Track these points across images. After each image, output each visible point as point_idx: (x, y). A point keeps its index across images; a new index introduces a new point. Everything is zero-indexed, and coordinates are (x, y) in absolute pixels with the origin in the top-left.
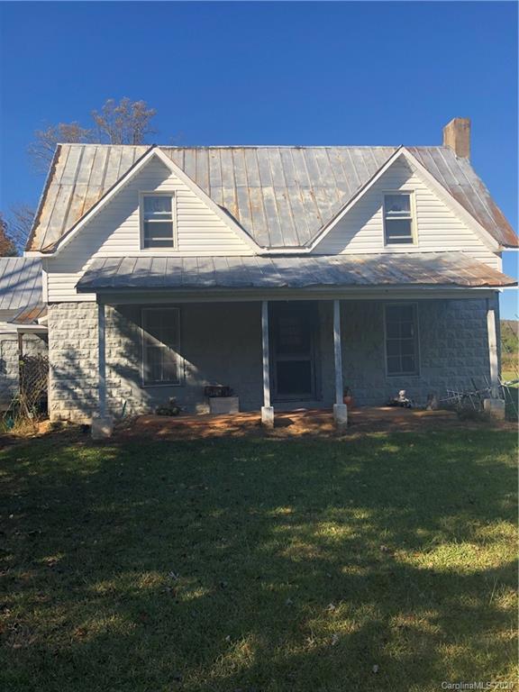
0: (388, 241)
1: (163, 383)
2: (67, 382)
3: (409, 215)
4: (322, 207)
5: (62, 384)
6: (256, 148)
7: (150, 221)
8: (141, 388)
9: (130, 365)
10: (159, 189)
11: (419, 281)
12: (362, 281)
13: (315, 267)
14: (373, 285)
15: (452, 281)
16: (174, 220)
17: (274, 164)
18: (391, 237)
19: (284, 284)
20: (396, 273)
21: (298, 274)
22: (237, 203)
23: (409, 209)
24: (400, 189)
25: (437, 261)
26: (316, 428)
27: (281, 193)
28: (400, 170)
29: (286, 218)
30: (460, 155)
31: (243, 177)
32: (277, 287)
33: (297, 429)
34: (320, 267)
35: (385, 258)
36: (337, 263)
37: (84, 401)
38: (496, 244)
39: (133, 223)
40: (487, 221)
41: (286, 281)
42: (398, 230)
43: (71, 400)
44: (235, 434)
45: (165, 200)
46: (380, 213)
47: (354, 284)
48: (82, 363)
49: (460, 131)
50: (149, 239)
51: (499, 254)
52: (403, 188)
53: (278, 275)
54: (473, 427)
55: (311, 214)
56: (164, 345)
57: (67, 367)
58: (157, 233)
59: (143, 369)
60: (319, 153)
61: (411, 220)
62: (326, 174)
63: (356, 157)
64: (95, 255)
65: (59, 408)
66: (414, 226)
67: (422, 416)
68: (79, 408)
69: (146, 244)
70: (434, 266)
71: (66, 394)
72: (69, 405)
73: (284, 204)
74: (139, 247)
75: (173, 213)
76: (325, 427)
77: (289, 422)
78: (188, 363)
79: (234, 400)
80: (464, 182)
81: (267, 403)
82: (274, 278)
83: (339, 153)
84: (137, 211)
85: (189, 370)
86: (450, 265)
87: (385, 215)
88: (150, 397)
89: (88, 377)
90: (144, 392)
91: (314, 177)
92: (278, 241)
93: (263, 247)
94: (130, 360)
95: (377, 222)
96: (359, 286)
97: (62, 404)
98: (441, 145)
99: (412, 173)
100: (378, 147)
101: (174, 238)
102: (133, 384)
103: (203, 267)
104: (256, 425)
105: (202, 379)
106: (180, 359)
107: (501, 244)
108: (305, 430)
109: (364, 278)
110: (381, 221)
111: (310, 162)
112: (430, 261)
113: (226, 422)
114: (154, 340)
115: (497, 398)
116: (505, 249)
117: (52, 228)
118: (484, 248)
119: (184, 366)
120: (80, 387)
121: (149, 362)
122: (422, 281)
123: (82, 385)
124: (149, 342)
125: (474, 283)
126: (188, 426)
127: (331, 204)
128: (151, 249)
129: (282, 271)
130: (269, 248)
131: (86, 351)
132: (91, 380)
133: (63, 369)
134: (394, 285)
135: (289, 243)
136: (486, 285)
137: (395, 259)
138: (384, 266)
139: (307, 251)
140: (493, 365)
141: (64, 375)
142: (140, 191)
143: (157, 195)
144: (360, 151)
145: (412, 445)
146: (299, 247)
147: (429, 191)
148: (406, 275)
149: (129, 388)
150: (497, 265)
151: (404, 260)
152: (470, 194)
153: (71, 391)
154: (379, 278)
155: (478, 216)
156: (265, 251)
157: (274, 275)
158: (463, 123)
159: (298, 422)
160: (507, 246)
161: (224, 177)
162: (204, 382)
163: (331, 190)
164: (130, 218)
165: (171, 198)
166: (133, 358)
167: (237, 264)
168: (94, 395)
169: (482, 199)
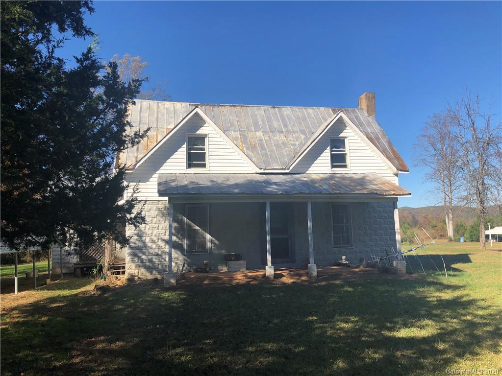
0: (333, 166)
1: (198, 252)
2: (137, 252)
3: (344, 151)
4: (292, 145)
5: (134, 253)
6: (249, 107)
7: (192, 151)
8: (184, 255)
9: (177, 240)
10: (198, 132)
11: (357, 192)
12: (324, 192)
13: (293, 182)
14: (331, 194)
15: (375, 192)
16: (206, 151)
17: (260, 117)
18: (334, 164)
19: (281, 192)
20: (343, 187)
21: (286, 186)
22: (241, 141)
23: (344, 148)
24: (340, 136)
25: (363, 179)
26: (298, 279)
27: (267, 136)
28: (340, 125)
29: (272, 151)
30: (369, 115)
31: (243, 125)
32: (277, 194)
33: (287, 280)
34: (297, 181)
35: (332, 177)
36: (305, 179)
37: (148, 264)
38: (395, 169)
39: (182, 152)
40: (389, 155)
41: (281, 190)
42: (338, 160)
43: (139, 263)
44: (252, 283)
45: (201, 139)
46: (328, 150)
47: (321, 193)
48: (147, 240)
49: (369, 100)
50: (191, 162)
51: (396, 175)
52: (341, 135)
53: (274, 186)
54: (390, 277)
55: (287, 149)
56: (198, 228)
57: (137, 242)
58: (196, 159)
59: (185, 243)
60: (287, 111)
61: (346, 154)
62: (292, 124)
63: (309, 114)
64: (158, 172)
65: (132, 268)
66: (348, 158)
67: (359, 271)
68: (145, 268)
69: (190, 166)
70: (362, 182)
71: (136, 259)
72: (138, 267)
73: (270, 142)
74: (186, 167)
75: (206, 147)
76: (303, 278)
77: (281, 276)
78: (214, 239)
79: (242, 262)
80: (373, 131)
81: (269, 263)
82: (273, 188)
83: (299, 111)
84: (185, 146)
85: (214, 243)
86: (370, 182)
87: (331, 151)
88: (189, 261)
89: (151, 248)
90: (185, 257)
91: (286, 126)
92: (270, 166)
93: (261, 169)
94: (177, 237)
95: (326, 155)
96: (323, 194)
97: (133, 266)
98: (357, 107)
99: (346, 126)
100: (321, 108)
101: (207, 162)
102: (179, 253)
103: (227, 181)
104: (262, 277)
105: (222, 249)
106: (208, 236)
107: (398, 169)
108: (292, 280)
109: (325, 189)
110: (329, 154)
111: (282, 116)
112: (359, 179)
113: (244, 276)
114: (193, 224)
115: (401, 260)
116: (400, 172)
117: (130, 154)
118: (388, 171)
119: (211, 241)
120: (145, 255)
121: (189, 238)
122: (358, 192)
123: (147, 254)
124: (189, 226)
125: (387, 193)
126: (221, 279)
127: (297, 143)
128: (192, 169)
129: (275, 184)
130: (264, 170)
131: (150, 232)
132: (152, 250)
133: (135, 243)
134: (343, 194)
135: (276, 167)
136: (394, 194)
137: (338, 177)
138: (334, 182)
139: (287, 171)
140: (398, 241)
141: (135, 247)
142: (186, 134)
143: (197, 136)
144: (311, 110)
145: (360, 287)
146: (282, 169)
147: (356, 137)
148: (348, 188)
149: (177, 255)
150: (396, 181)
151: (344, 178)
152: (378, 139)
153: (139, 258)
154: (333, 190)
155: (384, 151)
156: (262, 171)
157: (272, 186)
158: (371, 96)
159: (287, 276)
160: (401, 171)
161: (232, 124)
162: (223, 251)
163: (296, 134)
164: (180, 150)
165: (205, 138)
166: (179, 236)
167: (247, 179)
168: (154, 260)
169: (384, 141)
